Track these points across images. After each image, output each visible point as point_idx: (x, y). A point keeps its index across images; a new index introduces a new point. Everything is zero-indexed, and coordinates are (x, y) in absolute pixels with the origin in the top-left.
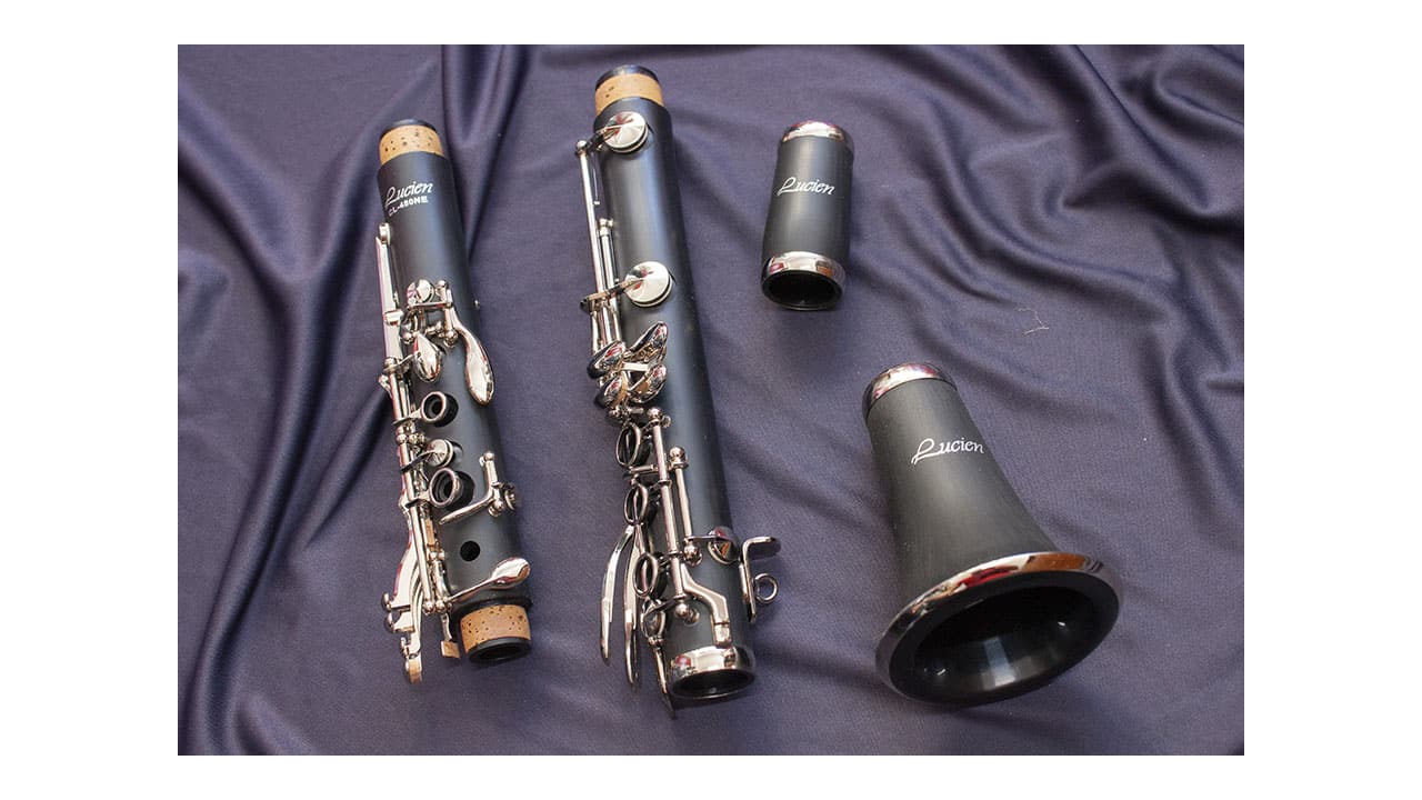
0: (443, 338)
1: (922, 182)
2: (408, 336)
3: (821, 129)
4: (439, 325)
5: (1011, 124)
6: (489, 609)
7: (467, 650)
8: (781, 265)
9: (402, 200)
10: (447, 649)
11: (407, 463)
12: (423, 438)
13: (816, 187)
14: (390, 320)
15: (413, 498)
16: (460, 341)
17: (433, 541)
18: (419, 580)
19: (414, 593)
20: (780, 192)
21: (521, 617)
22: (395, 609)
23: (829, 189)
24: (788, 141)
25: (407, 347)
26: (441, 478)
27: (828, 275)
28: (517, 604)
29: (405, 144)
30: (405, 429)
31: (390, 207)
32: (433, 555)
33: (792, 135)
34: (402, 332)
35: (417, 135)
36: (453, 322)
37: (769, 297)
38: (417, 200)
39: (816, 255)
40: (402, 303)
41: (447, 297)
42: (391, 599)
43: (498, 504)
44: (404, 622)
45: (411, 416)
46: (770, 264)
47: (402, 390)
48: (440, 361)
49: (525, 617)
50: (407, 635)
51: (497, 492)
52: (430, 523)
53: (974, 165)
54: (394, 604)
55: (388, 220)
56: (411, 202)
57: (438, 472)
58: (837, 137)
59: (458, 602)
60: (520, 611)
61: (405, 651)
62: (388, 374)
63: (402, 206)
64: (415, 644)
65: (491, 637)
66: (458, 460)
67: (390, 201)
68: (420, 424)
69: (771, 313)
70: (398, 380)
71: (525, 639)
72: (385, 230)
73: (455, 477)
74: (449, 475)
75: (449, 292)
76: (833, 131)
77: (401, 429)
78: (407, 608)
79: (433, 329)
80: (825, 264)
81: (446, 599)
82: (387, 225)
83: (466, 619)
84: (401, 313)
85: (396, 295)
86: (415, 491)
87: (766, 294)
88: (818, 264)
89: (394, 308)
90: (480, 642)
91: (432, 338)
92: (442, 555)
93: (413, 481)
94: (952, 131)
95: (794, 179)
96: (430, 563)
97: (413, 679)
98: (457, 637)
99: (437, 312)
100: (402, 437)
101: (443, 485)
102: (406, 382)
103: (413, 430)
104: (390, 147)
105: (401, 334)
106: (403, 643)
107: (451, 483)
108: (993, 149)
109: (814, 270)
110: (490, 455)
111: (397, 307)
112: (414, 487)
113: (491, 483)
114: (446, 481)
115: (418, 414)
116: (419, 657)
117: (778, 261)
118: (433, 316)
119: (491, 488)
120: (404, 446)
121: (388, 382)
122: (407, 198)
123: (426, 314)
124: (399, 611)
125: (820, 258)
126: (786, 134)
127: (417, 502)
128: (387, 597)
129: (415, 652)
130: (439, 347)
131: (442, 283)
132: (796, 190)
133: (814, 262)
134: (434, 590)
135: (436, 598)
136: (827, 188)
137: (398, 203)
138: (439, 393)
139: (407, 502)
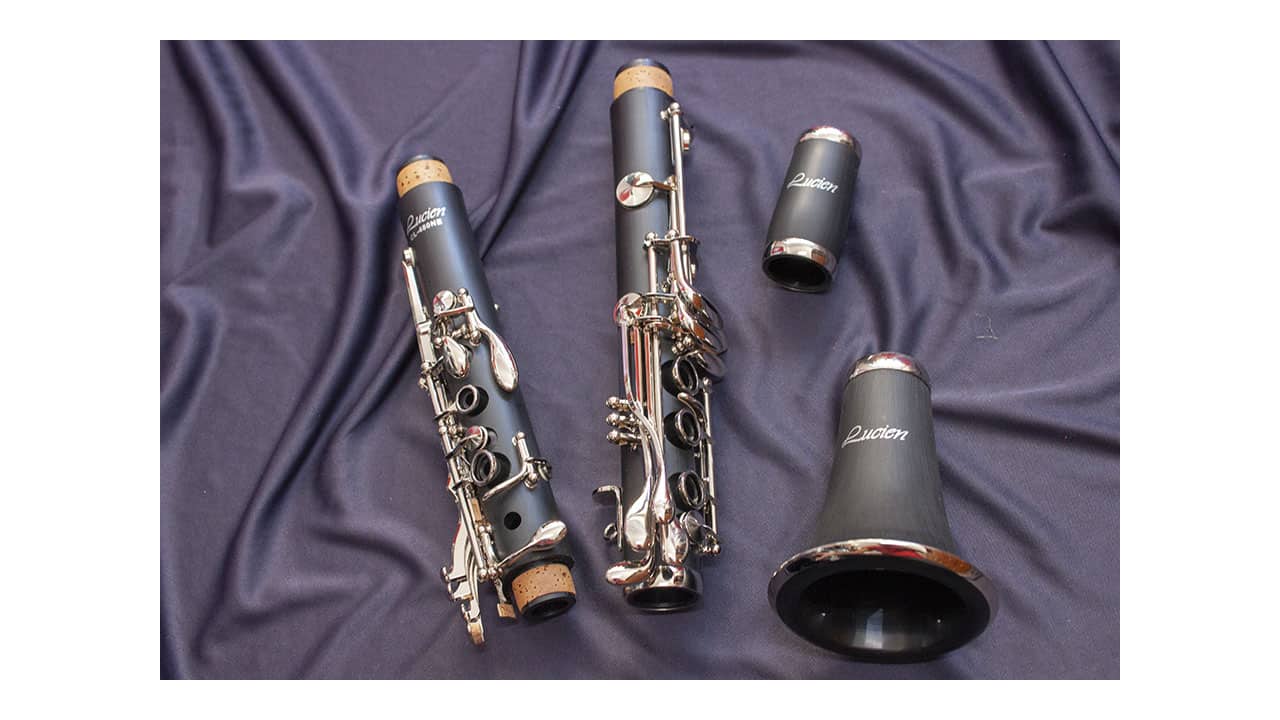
0: (469, 339)
1: (918, 192)
2: (439, 340)
3: (833, 134)
4: (464, 327)
5: (1004, 149)
6: (535, 570)
7: (520, 609)
8: (782, 249)
9: (421, 225)
10: (503, 611)
11: (450, 450)
12: (461, 428)
13: (823, 184)
14: (422, 331)
15: (458, 481)
16: (484, 339)
17: (480, 518)
18: (472, 553)
19: (469, 565)
20: (790, 185)
21: (564, 574)
22: (453, 580)
23: (832, 187)
24: (804, 141)
25: (439, 351)
26: (481, 459)
27: (821, 263)
28: (560, 563)
29: (418, 177)
30: (444, 422)
31: (411, 232)
32: (482, 529)
33: (808, 136)
34: (432, 339)
35: (427, 168)
36: (476, 323)
37: (768, 274)
38: (433, 223)
39: (812, 244)
40: (431, 315)
41: (468, 302)
42: (450, 571)
43: (533, 476)
44: (463, 591)
45: (449, 410)
46: (773, 246)
47: (439, 389)
48: (469, 360)
49: (568, 573)
50: (467, 602)
51: (530, 466)
52: (476, 501)
53: (966, 183)
54: (452, 576)
55: (410, 244)
56: (428, 225)
57: (477, 455)
58: (848, 143)
59: (507, 567)
60: (564, 568)
61: (466, 615)
62: (425, 377)
63: (421, 230)
64: (474, 610)
65: (540, 595)
66: (493, 443)
67: (411, 228)
68: (458, 417)
69: (770, 289)
70: (434, 382)
71: (570, 594)
72: (409, 253)
73: (491, 457)
74: (487, 457)
75: (469, 297)
76: (845, 138)
77: (441, 422)
78: (464, 579)
79: (459, 331)
80: (820, 253)
81: (496, 565)
82: (410, 249)
83: (516, 581)
84: (430, 322)
85: (425, 308)
86: (460, 476)
87: (766, 271)
88: (814, 252)
89: (425, 320)
90: (530, 600)
91: (459, 340)
92: (489, 528)
93: (457, 466)
94: (952, 150)
95: (803, 174)
96: (479, 536)
97: (475, 640)
98: (511, 600)
99: (461, 317)
100: (443, 429)
101: (482, 464)
102: (442, 382)
103: (452, 422)
104: (405, 181)
105: (432, 341)
106: (463, 609)
107: (489, 463)
108: (985, 170)
109: (810, 257)
110: (521, 434)
111: (427, 319)
112: (458, 472)
113: (524, 459)
114: (485, 462)
115: (454, 407)
116: (480, 620)
117: (779, 244)
118: (457, 321)
119: (525, 464)
120: (446, 438)
121: (426, 384)
122: (425, 223)
123: (452, 321)
124: (456, 583)
125: (816, 247)
126: (803, 135)
127: (461, 484)
128: (444, 569)
129: (475, 616)
130: (466, 346)
131: (463, 291)
132: (804, 185)
133: (810, 250)
134: (486, 560)
135: (488, 567)
136: (832, 186)
137: (417, 228)
138: (470, 386)
139: (453, 485)
